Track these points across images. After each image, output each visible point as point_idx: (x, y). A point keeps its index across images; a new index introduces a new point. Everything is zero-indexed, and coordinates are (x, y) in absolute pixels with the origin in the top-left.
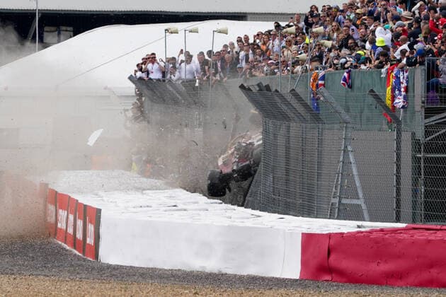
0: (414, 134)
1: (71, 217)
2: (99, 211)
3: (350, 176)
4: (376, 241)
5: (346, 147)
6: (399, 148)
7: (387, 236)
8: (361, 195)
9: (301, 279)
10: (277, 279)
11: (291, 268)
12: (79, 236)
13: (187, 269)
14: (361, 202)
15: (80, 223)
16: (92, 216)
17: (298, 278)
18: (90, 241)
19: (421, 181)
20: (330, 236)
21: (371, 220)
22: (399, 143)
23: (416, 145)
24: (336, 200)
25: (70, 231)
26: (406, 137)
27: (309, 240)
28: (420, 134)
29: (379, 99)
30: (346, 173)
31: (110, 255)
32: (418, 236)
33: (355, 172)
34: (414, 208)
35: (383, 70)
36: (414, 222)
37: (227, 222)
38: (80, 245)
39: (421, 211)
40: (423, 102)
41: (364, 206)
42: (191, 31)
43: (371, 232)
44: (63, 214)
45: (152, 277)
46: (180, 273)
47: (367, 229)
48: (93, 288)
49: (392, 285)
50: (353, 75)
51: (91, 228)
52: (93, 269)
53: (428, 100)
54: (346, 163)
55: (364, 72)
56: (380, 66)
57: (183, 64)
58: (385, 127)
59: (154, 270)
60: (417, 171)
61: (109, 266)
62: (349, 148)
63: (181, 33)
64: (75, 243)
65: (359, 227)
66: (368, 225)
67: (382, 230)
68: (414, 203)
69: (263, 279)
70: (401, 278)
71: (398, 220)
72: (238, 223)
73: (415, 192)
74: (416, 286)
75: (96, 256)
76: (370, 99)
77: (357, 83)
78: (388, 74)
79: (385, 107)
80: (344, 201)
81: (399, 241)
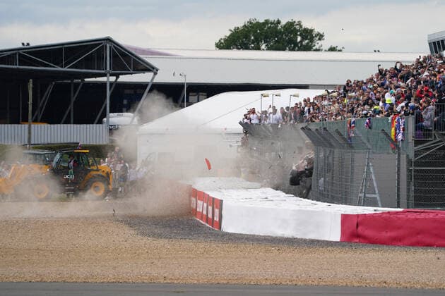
0: (408, 156)
1: (205, 205)
2: (222, 201)
3: (371, 180)
4: (385, 219)
5: (368, 163)
6: (399, 164)
7: (392, 216)
8: (377, 192)
9: (341, 241)
10: (327, 241)
11: (335, 235)
12: (210, 216)
13: (274, 236)
14: (377, 196)
15: (210, 208)
16: (217, 204)
17: (339, 240)
18: (216, 219)
19: (412, 183)
20: (358, 216)
21: (383, 207)
22: (399, 161)
23: (409, 162)
24: (362, 195)
25: (205, 213)
26: (403, 157)
27: (345, 218)
28: (412, 156)
29: (388, 135)
30: (368, 179)
31: (228, 227)
32: (410, 216)
33: (373, 178)
34: (408, 199)
35: (390, 118)
36: (408, 208)
37: (297, 208)
38: (211, 221)
39: (412, 201)
40: (413, 137)
41: (378, 198)
42: (276, 96)
43: (383, 213)
44: (200, 202)
45: (252, 240)
46: (269, 238)
47: (380, 212)
48: (218, 247)
49: (395, 245)
50: (371, 121)
51: (217, 211)
52: (218, 235)
53: (416, 136)
54: (368, 173)
55: (378, 119)
56: (388, 115)
57: (271, 115)
58: (391, 151)
59: (254, 236)
60: (409, 177)
61: (227, 234)
62: (370, 164)
63: (271, 96)
64: (207, 220)
65: (375, 210)
66: (381, 210)
67: (389, 212)
68: (408, 196)
69: (318, 241)
70: (400, 241)
71: (398, 207)
72: (303, 208)
73: (408, 190)
74: (410, 245)
75: (220, 228)
76: (382, 135)
77: (374, 125)
78: (392, 120)
79: (391, 139)
80: (367, 195)
81: (399, 219)
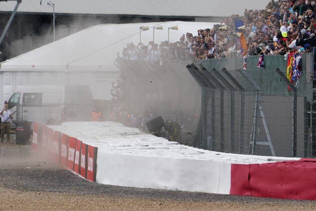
0: (305, 98)
1: (78, 153)
2: (96, 149)
3: (261, 126)
4: (280, 170)
5: (258, 107)
6: (295, 107)
7: (287, 166)
8: (269, 139)
9: (231, 195)
10: (215, 194)
11: (225, 188)
12: (83, 165)
13: (155, 188)
14: (269, 144)
15: (83, 157)
16: (91, 152)
17: (228, 193)
18: (90, 168)
19: (310, 130)
20: (250, 166)
21: (277, 155)
22: (295, 104)
23: (307, 106)
24: (252, 143)
25: (77, 162)
26: (300, 100)
27: (236, 168)
28: (310, 98)
29: (282, 75)
30: (259, 124)
31: (103, 179)
32: (309, 166)
33: (264, 123)
34: (306, 147)
35: (285, 55)
36: (305, 156)
37: (182, 157)
38: (84, 172)
39: (310, 149)
40: (312, 77)
41: (271, 147)
42: (157, 28)
43: (277, 163)
44: (72, 150)
45: (131, 194)
46: (150, 191)
47: (275, 162)
48: (92, 200)
49: (291, 199)
50: (265, 58)
51: (91, 160)
52: (92, 187)
54: (258, 117)
55: (272, 57)
56: (283, 53)
57: (152, 51)
58: (287, 93)
59: (133, 188)
60: (307, 123)
61: (103, 186)
62: (260, 108)
63: (151, 30)
64: (80, 170)
65: (269, 160)
66: (276, 159)
67: (284, 162)
68: (306, 144)
69: (205, 194)
70: (297, 194)
71: (295, 156)
72: (189, 157)
73: (306, 137)
74: (307, 199)
75: (94, 179)
76: (277, 75)
77: (268, 64)
78: (289, 58)
79: (287, 80)
80: (258, 143)
81: (296, 169)
